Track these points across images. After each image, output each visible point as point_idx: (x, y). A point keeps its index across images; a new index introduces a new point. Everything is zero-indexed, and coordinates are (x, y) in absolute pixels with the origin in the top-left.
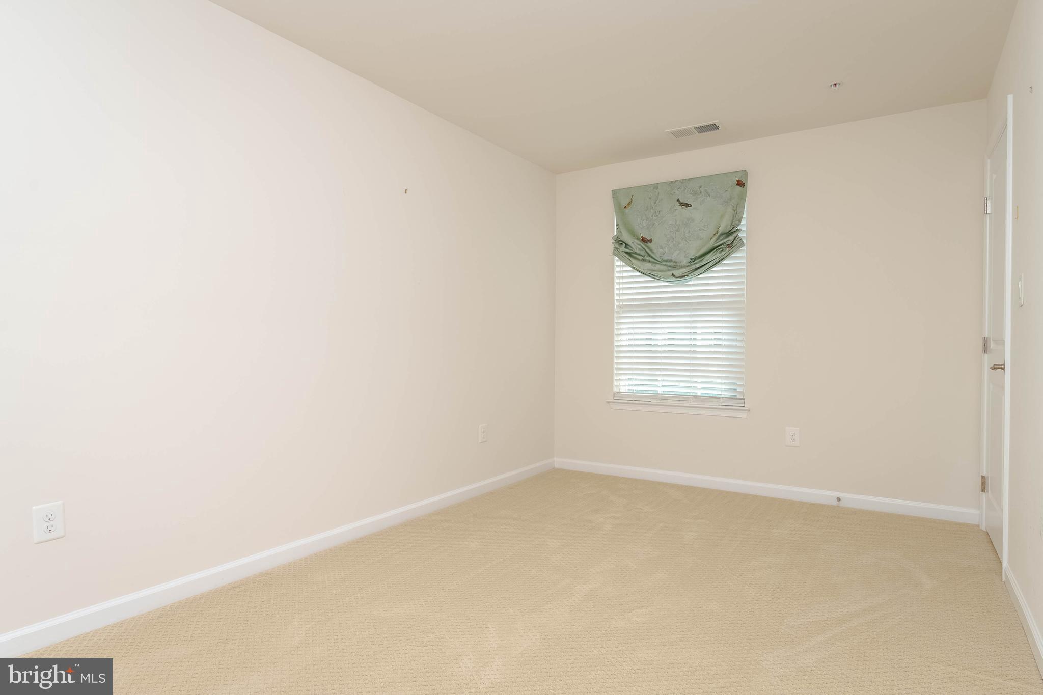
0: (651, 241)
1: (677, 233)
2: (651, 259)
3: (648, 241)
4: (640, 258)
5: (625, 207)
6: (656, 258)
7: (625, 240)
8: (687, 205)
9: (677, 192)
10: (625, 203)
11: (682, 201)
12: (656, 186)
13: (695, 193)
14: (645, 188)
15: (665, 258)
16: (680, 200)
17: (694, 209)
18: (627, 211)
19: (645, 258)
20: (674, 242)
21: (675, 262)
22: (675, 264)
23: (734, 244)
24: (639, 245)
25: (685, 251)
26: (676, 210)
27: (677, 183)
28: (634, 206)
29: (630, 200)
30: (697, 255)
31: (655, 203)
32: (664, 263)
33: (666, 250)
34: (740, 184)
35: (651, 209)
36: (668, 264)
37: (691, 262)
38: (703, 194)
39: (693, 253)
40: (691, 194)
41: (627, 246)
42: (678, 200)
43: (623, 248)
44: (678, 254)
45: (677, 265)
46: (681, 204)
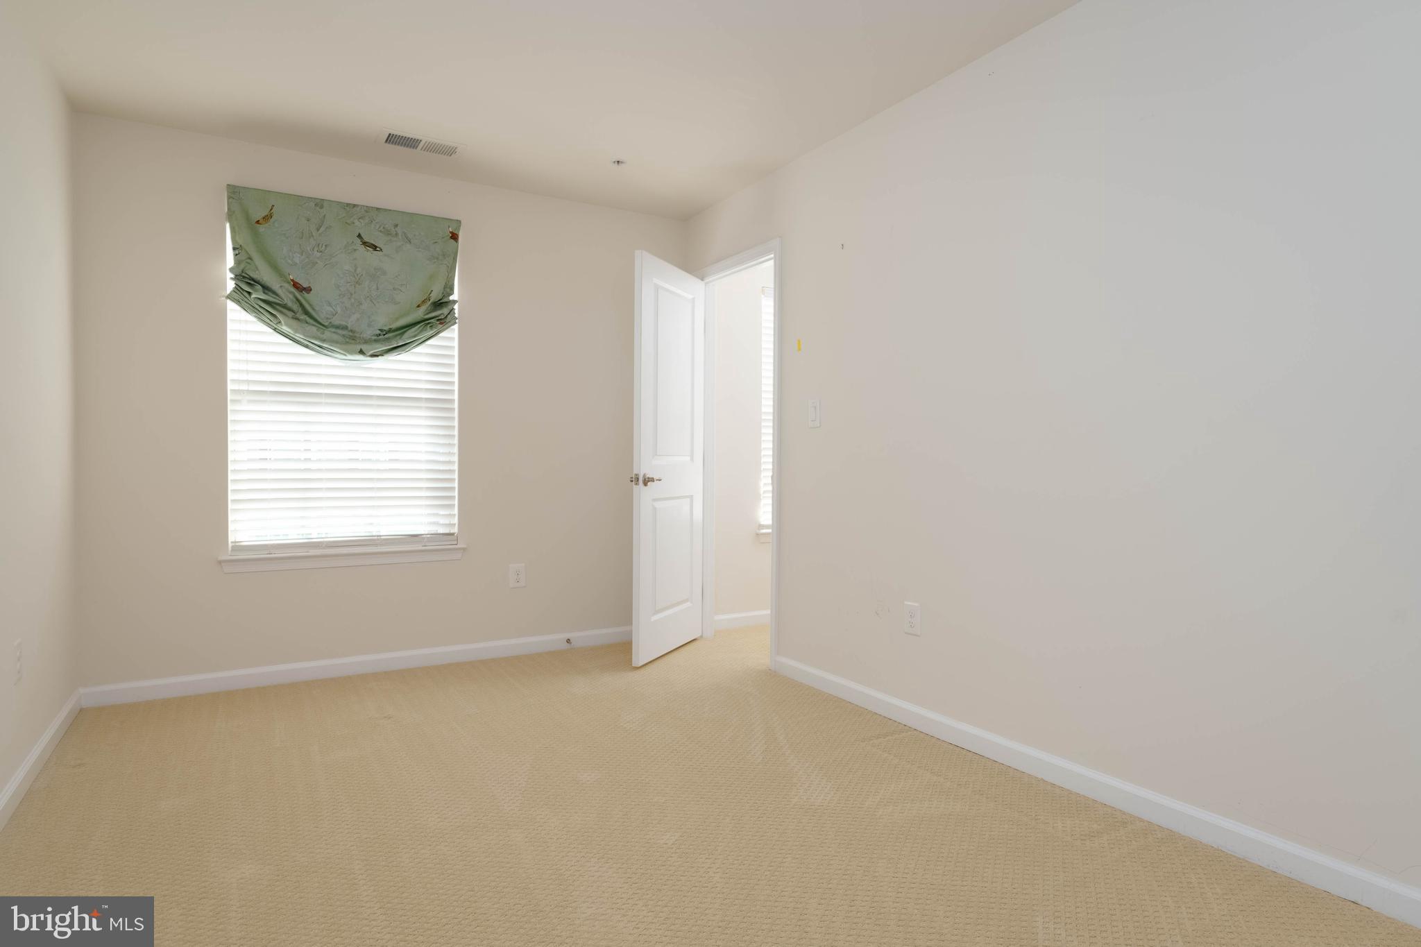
0: (308, 290)
1: (357, 286)
2: (308, 319)
3: (304, 289)
4: (290, 314)
5: (258, 222)
6: (321, 321)
7: (265, 279)
8: (375, 248)
9: (357, 223)
10: (258, 214)
11: (366, 239)
12: (320, 203)
13: (388, 233)
14: (300, 200)
15: (336, 321)
16: (362, 236)
17: (385, 255)
18: (261, 229)
19: (297, 315)
20: (353, 300)
21: (351, 331)
22: (351, 334)
23: (448, 320)
24: (291, 292)
25: (369, 317)
26: (355, 250)
27: (358, 209)
28: (276, 225)
29: (266, 213)
30: (394, 326)
31: (318, 230)
32: (334, 330)
33: (339, 310)
34: (454, 237)
35: (310, 237)
36: (340, 332)
37: (380, 335)
38: (400, 237)
39: (382, 321)
40: (381, 231)
41: (266, 288)
42: (359, 236)
43: (258, 294)
44: (358, 320)
45: (355, 337)
46: (365, 243)
